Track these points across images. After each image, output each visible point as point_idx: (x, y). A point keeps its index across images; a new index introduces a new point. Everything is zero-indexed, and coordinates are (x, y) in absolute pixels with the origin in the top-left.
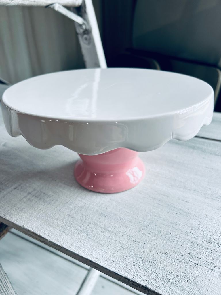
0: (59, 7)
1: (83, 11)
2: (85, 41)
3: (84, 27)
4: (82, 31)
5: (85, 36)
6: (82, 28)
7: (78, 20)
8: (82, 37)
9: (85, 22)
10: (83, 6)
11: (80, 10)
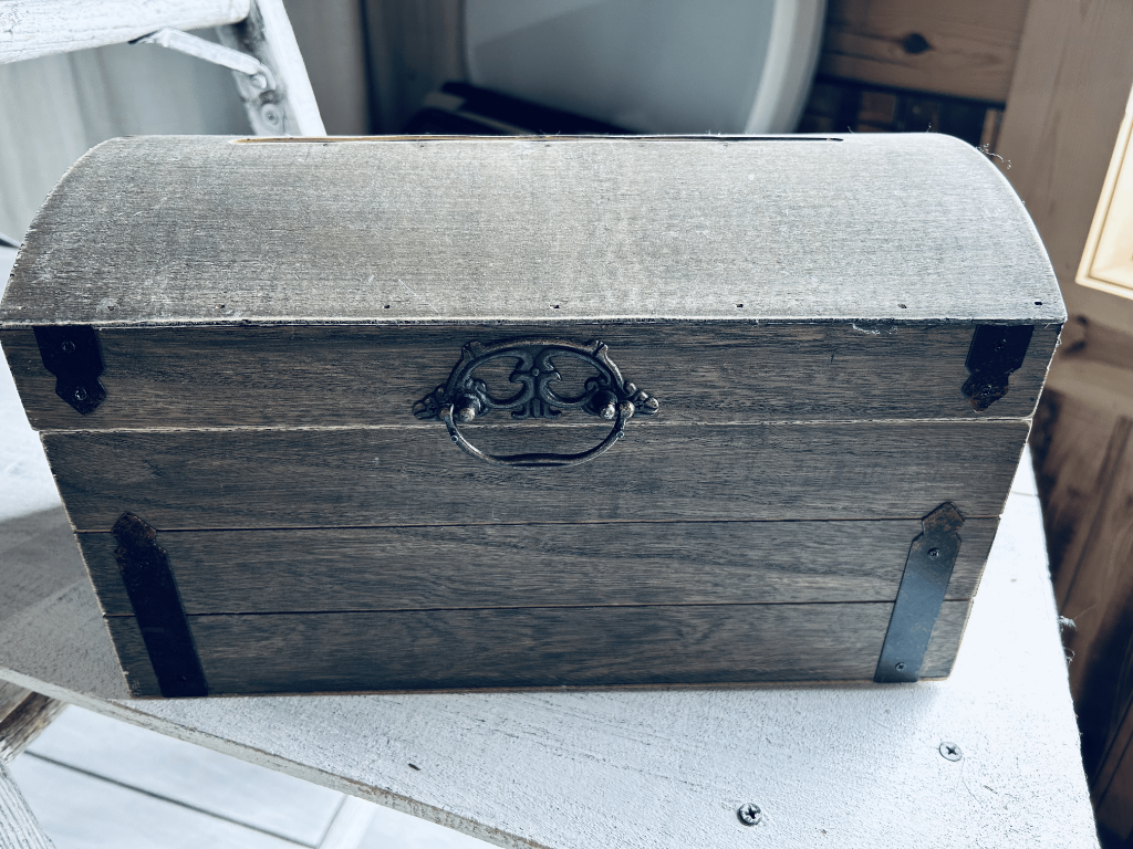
0: (175, 37)
1: (256, 34)
2: (270, 123)
3: (263, 82)
4: (255, 93)
5: (268, 107)
6: (259, 87)
7: (241, 62)
8: (259, 110)
9: (264, 68)
10: (254, 20)
11: (244, 33)
